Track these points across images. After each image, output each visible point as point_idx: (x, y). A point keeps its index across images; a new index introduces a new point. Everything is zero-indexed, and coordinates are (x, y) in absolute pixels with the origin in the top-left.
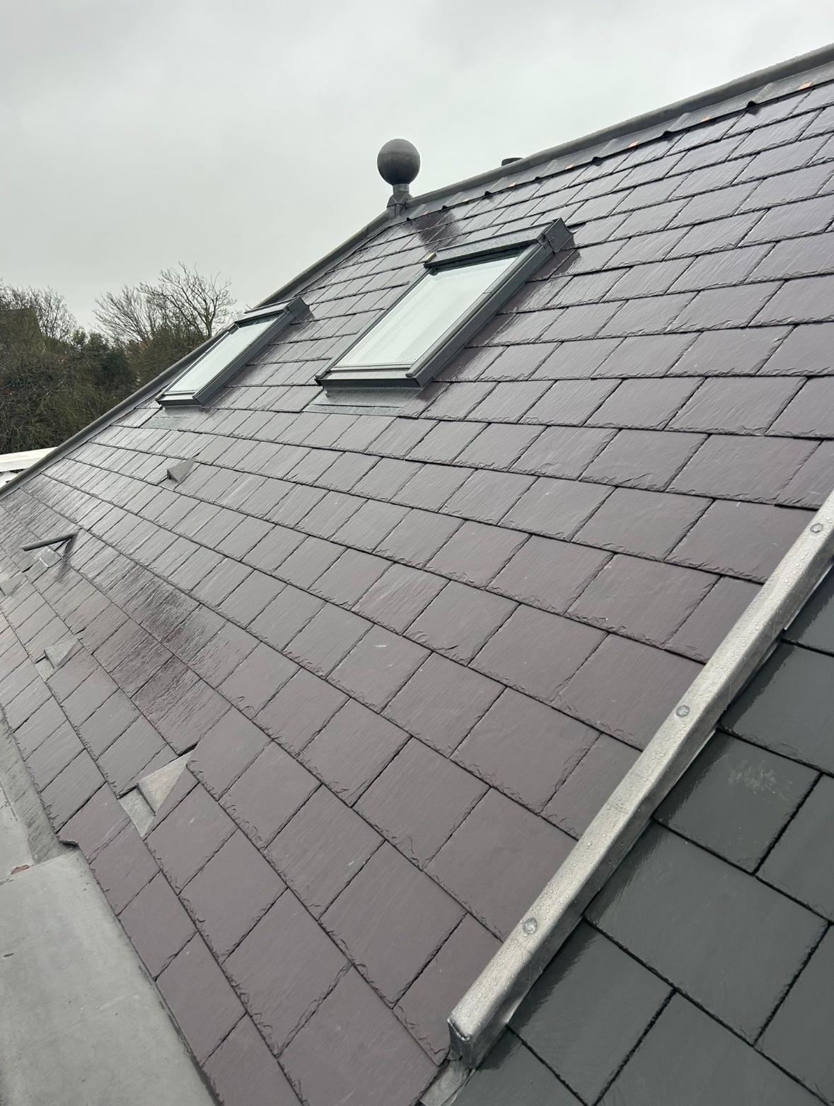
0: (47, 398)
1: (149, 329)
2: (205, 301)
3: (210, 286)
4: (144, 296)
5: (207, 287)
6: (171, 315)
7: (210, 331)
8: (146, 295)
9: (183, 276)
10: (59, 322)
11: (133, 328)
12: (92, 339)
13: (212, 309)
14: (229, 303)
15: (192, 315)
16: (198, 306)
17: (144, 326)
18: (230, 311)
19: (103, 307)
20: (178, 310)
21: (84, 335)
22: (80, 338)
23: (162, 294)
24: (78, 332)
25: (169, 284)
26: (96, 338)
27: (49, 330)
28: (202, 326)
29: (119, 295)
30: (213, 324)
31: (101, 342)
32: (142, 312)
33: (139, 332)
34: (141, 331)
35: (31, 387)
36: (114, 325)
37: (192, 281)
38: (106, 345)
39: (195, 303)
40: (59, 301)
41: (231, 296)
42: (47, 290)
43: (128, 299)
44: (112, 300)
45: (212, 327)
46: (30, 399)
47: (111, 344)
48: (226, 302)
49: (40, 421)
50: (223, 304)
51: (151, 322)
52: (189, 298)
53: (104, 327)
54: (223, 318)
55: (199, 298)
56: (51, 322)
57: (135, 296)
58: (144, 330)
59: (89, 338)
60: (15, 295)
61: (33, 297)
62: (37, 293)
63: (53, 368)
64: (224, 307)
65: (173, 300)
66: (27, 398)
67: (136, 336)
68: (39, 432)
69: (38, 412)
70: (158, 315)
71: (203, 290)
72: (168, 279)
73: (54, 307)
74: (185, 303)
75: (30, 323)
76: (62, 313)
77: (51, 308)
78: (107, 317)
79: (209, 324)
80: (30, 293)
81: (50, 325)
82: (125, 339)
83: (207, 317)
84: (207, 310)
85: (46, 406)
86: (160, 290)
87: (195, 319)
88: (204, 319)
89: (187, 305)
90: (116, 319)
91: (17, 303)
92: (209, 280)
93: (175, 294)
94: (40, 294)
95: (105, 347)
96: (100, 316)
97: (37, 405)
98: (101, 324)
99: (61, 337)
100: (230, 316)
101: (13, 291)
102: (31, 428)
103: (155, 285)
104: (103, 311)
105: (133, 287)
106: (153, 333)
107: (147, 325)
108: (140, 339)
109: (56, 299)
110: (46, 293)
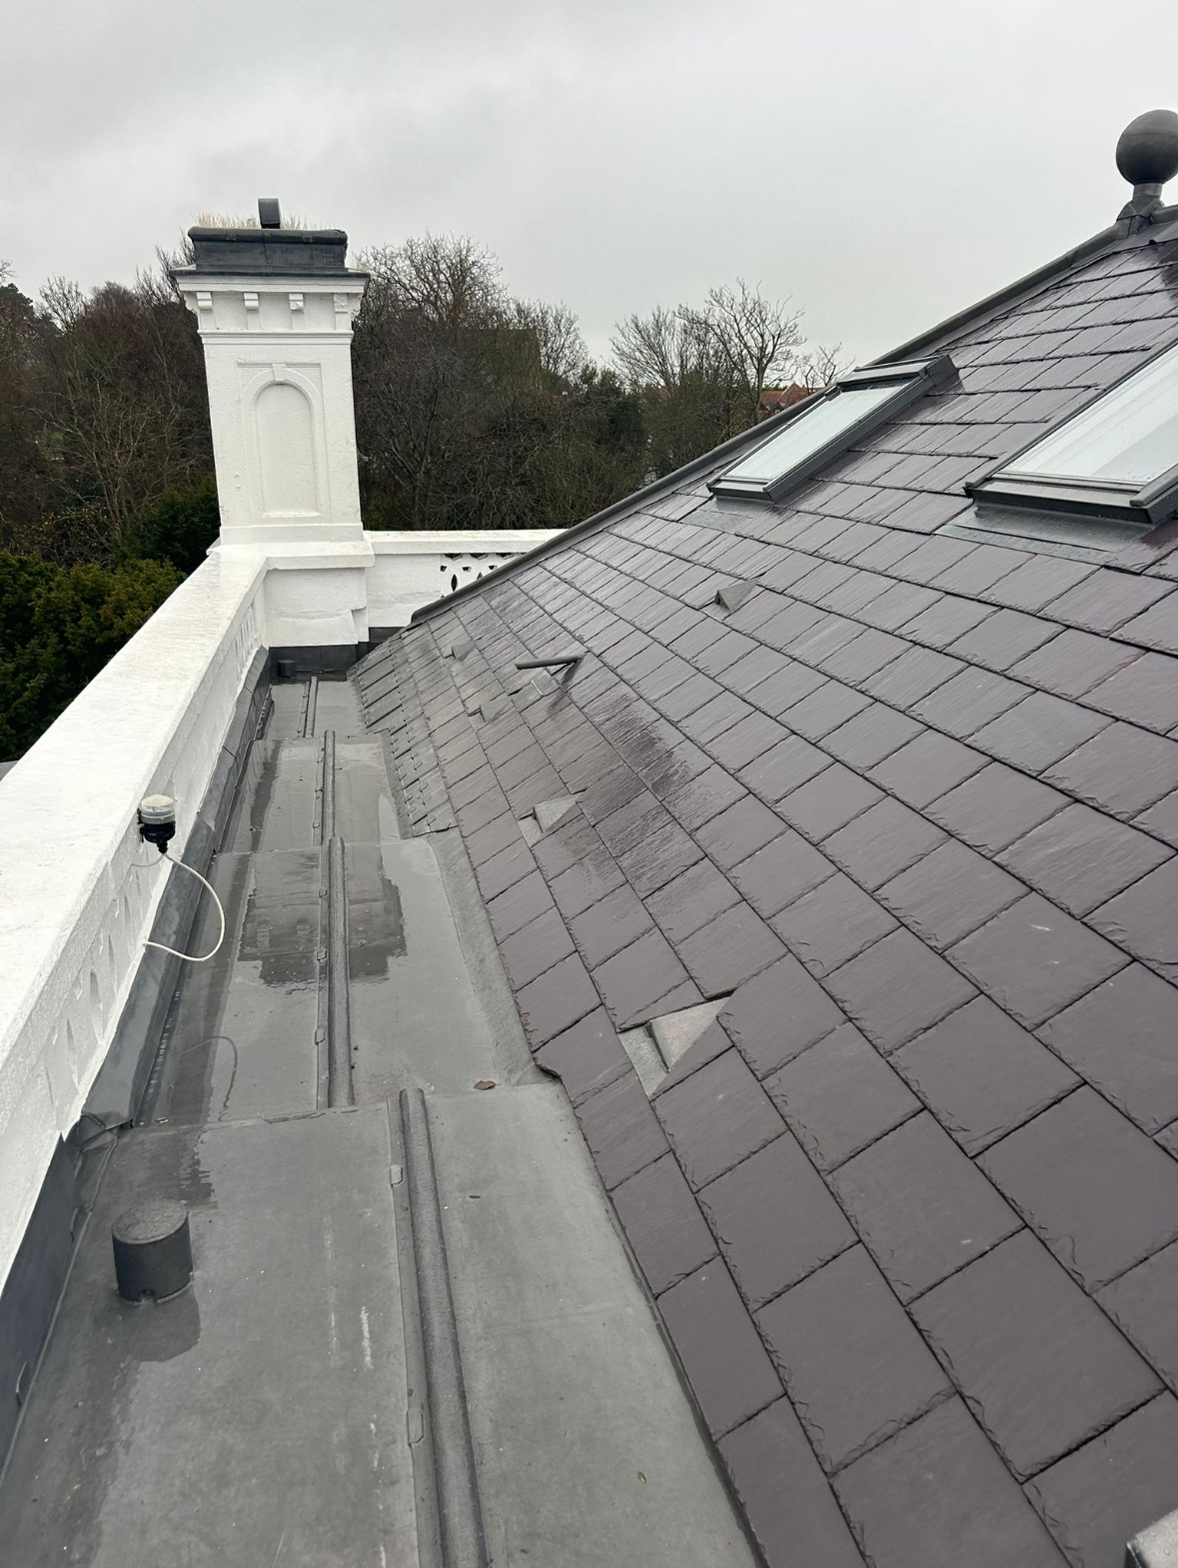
0: (535, 455)
1: (677, 370)
2: (762, 336)
3: (773, 316)
4: (679, 323)
5: (769, 316)
6: (712, 352)
7: (760, 380)
8: (683, 321)
9: (739, 299)
10: (567, 352)
11: (656, 368)
12: (604, 378)
13: (769, 349)
14: (795, 342)
15: (740, 354)
16: (751, 343)
17: (671, 365)
18: (795, 354)
19: (623, 335)
20: (722, 346)
21: (594, 373)
22: (588, 376)
23: (706, 322)
24: (587, 366)
25: (717, 309)
26: (609, 376)
27: (551, 361)
28: (751, 372)
29: (646, 319)
30: (767, 371)
31: (614, 383)
32: (672, 346)
33: (664, 374)
34: (667, 372)
35: (519, 437)
36: (632, 361)
37: (749, 307)
38: (619, 388)
39: (747, 338)
40: (572, 323)
41: (800, 332)
42: (559, 307)
43: (658, 325)
44: (637, 326)
45: (765, 375)
46: (515, 453)
47: (627, 389)
48: (791, 340)
49: (522, 483)
50: (787, 343)
51: (682, 361)
52: (742, 331)
53: (620, 363)
54: (783, 363)
55: (755, 334)
56: (556, 351)
57: (668, 322)
58: (670, 371)
59: (600, 376)
60: (519, 311)
61: (540, 314)
62: (546, 309)
63: (549, 415)
64: (788, 348)
65: (718, 331)
66: (511, 450)
67: (658, 377)
68: (518, 499)
69: (521, 471)
70: (693, 350)
71: (763, 321)
72: (718, 302)
73: (563, 330)
74: (733, 338)
75: (530, 348)
76: (571, 340)
77: (560, 331)
78: (626, 349)
79: (761, 371)
80: (538, 310)
81: (554, 355)
82: (643, 381)
83: (760, 360)
84: (762, 349)
85: (533, 466)
86: (702, 316)
87: (743, 361)
88: (756, 363)
89: (737, 340)
90: (637, 354)
91: (520, 322)
92: (774, 308)
93: (724, 324)
94: (549, 311)
95: (617, 392)
96: (617, 347)
97: (520, 460)
98: (616, 359)
99: (565, 372)
100: (793, 361)
101: (518, 305)
102: (509, 492)
103: (699, 308)
104: (623, 340)
105: (669, 307)
106: (682, 377)
107: (676, 364)
108: (662, 383)
109: (568, 319)
110: (557, 311)
